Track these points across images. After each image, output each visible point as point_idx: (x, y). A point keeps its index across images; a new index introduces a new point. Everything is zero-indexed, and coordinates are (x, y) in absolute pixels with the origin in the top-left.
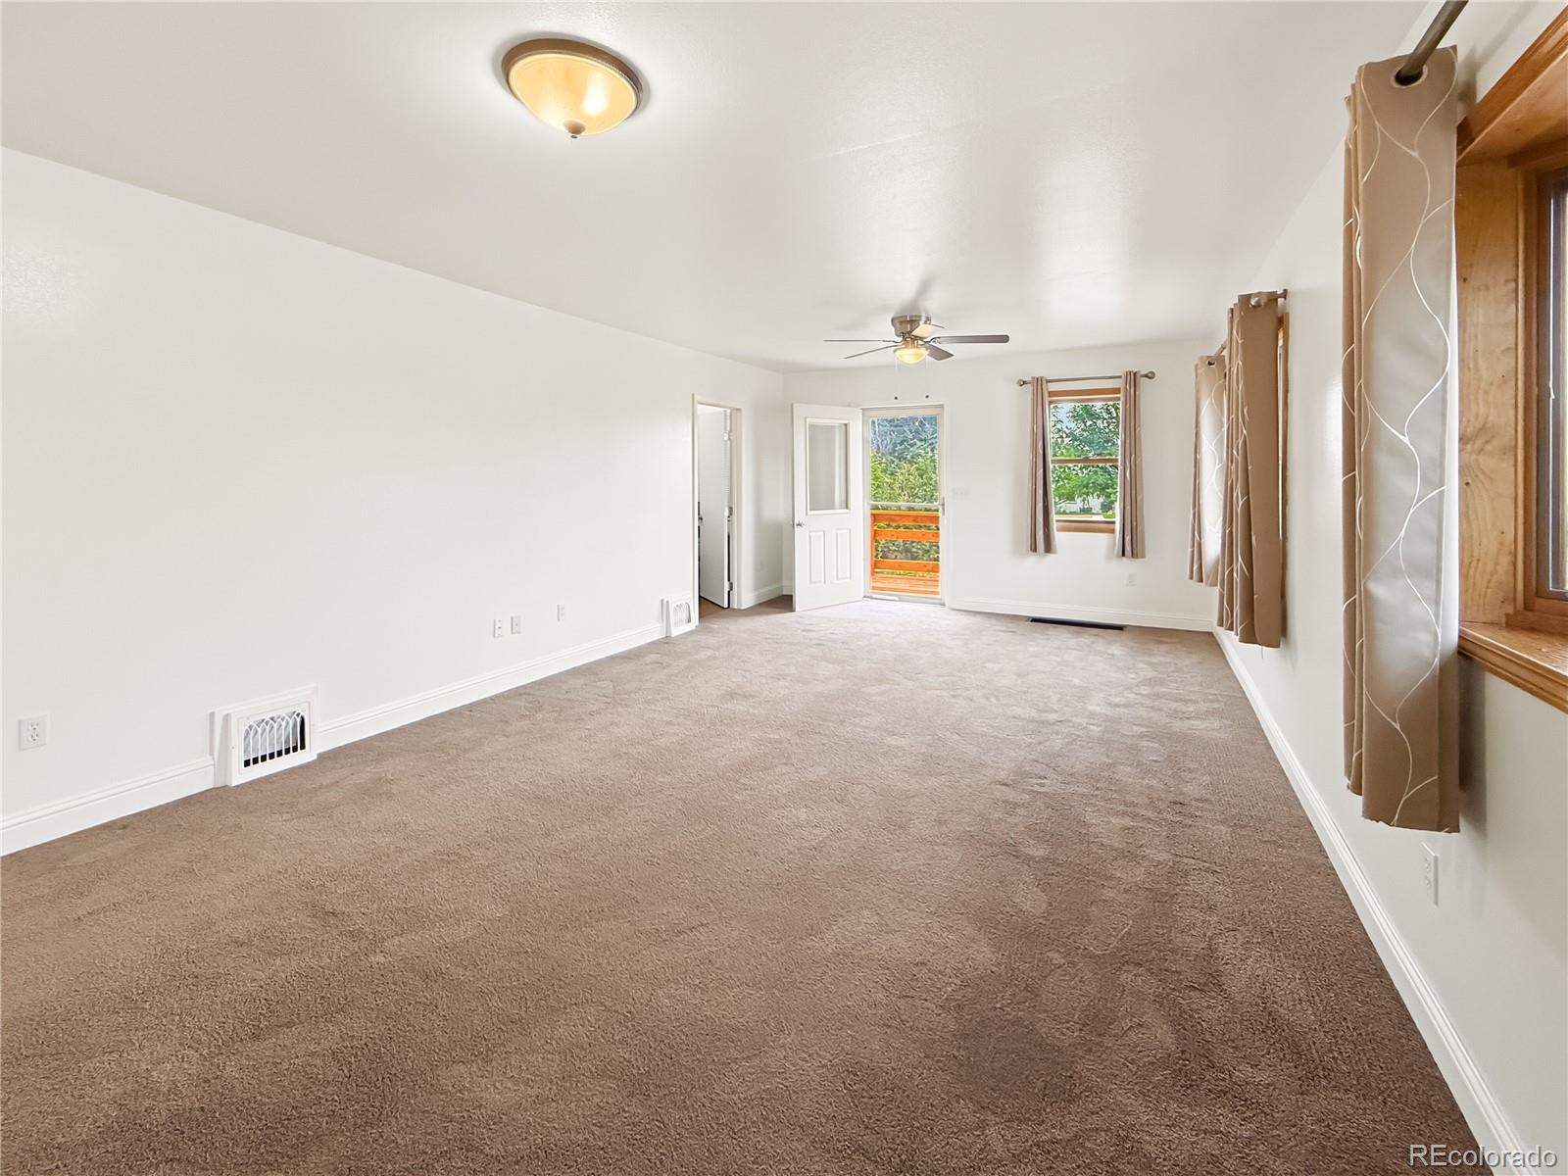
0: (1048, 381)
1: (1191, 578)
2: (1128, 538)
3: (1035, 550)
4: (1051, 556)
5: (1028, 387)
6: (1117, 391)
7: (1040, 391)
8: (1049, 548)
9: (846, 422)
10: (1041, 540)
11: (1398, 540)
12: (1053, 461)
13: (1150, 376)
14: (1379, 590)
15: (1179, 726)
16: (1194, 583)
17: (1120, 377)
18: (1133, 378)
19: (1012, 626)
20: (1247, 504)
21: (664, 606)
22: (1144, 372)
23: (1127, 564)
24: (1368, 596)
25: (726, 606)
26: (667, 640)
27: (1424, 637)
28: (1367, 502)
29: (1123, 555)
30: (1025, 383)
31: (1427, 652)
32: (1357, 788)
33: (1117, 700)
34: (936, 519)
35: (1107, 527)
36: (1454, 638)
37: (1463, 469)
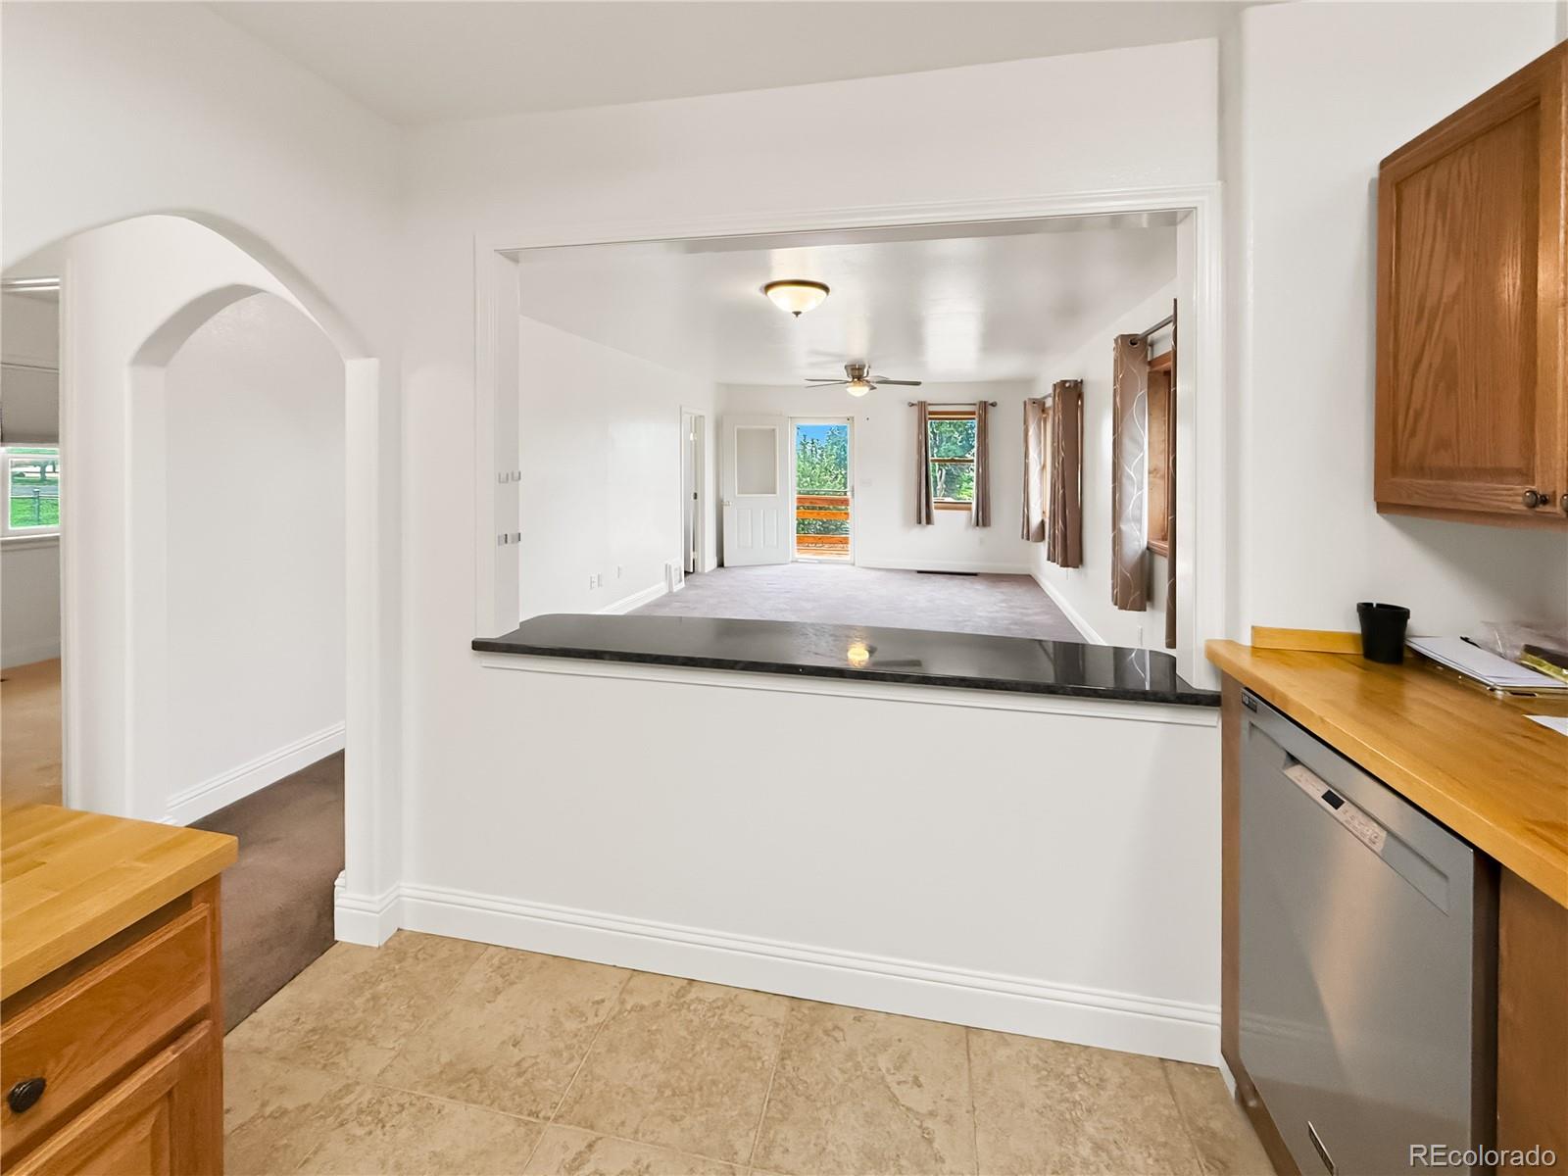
0: (930, 404)
1: (1023, 538)
2: (980, 514)
3: (920, 523)
4: (930, 526)
5: (916, 408)
6: (973, 413)
7: (925, 413)
8: (929, 521)
9: (773, 427)
10: (925, 517)
11: (1129, 509)
12: (932, 461)
13: (994, 405)
14: (1124, 527)
15: (1026, 619)
16: (1025, 541)
17: (974, 404)
18: (985, 406)
19: (908, 576)
20: (1064, 493)
21: (668, 568)
22: (991, 402)
23: (980, 532)
24: (1120, 529)
25: (691, 570)
26: (670, 594)
27: (1137, 543)
28: (1120, 495)
29: (978, 525)
30: (913, 405)
31: (1137, 548)
32: (1116, 604)
33: (991, 610)
34: (845, 502)
35: (966, 506)
36: (1146, 543)
37: (1149, 483)
